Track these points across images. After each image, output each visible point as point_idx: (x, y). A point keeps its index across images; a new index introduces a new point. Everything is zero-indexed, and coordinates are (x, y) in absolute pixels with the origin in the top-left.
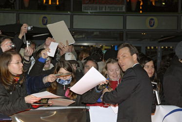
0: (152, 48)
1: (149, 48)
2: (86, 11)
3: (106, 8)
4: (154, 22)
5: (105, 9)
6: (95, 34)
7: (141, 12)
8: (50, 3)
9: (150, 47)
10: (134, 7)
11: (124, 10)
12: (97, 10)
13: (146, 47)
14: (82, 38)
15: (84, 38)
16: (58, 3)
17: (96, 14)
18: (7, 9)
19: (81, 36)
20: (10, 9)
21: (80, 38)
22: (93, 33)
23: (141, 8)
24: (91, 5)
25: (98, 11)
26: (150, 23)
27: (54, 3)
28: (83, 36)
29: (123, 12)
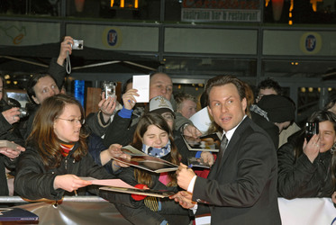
0: (311, 89)
1: (304, 90)
2: (188, 20)
3: (225, 15)
4: (315, 43)
5: (224, 18)
6: (204, 62)
7: (290, 22)
8: (122, 5)
9: (307, 89)
10: (277, 14)
11: (259, 20)
12: (208, 18)
13: (300, 89)
14: (180, 69)
15: (183, 69)
16: (136, 6)
17: (206, 26)
18: (43, 16)
19: (178, 67)
20: (49, 15)
21: (176, 70)
22: (200, 60)
23: (290, 15)
24: (197, 10)
25: (211, 20)
26: (307, 43)
27: (130, 6)
28: (182, 66)
29: (258, 24)
